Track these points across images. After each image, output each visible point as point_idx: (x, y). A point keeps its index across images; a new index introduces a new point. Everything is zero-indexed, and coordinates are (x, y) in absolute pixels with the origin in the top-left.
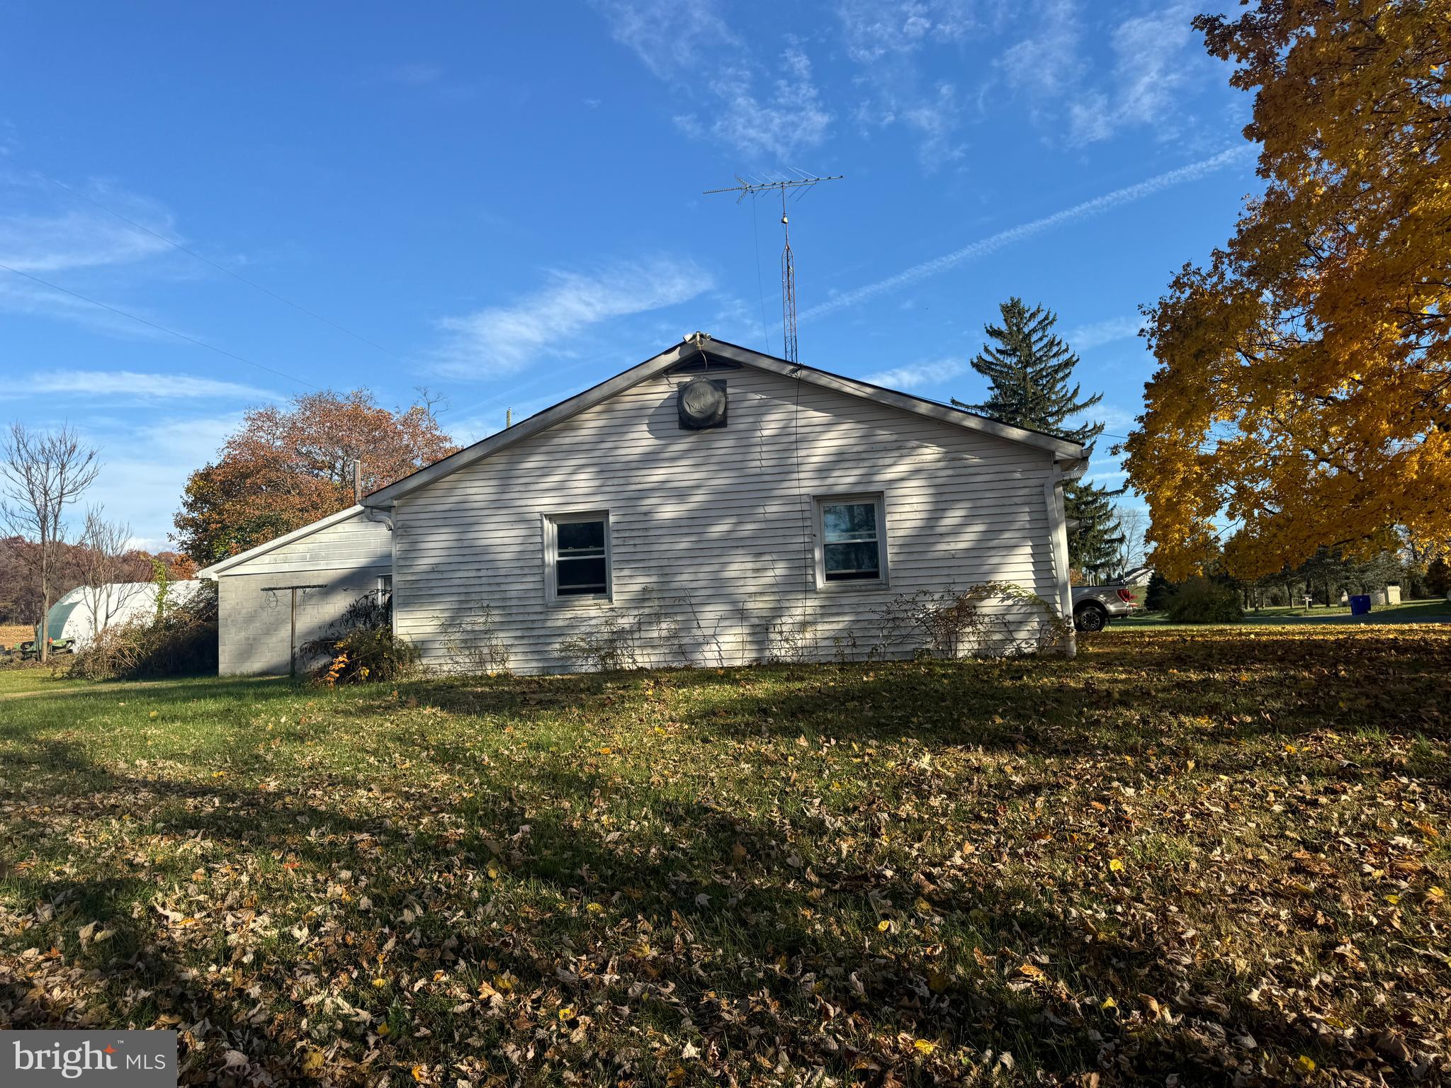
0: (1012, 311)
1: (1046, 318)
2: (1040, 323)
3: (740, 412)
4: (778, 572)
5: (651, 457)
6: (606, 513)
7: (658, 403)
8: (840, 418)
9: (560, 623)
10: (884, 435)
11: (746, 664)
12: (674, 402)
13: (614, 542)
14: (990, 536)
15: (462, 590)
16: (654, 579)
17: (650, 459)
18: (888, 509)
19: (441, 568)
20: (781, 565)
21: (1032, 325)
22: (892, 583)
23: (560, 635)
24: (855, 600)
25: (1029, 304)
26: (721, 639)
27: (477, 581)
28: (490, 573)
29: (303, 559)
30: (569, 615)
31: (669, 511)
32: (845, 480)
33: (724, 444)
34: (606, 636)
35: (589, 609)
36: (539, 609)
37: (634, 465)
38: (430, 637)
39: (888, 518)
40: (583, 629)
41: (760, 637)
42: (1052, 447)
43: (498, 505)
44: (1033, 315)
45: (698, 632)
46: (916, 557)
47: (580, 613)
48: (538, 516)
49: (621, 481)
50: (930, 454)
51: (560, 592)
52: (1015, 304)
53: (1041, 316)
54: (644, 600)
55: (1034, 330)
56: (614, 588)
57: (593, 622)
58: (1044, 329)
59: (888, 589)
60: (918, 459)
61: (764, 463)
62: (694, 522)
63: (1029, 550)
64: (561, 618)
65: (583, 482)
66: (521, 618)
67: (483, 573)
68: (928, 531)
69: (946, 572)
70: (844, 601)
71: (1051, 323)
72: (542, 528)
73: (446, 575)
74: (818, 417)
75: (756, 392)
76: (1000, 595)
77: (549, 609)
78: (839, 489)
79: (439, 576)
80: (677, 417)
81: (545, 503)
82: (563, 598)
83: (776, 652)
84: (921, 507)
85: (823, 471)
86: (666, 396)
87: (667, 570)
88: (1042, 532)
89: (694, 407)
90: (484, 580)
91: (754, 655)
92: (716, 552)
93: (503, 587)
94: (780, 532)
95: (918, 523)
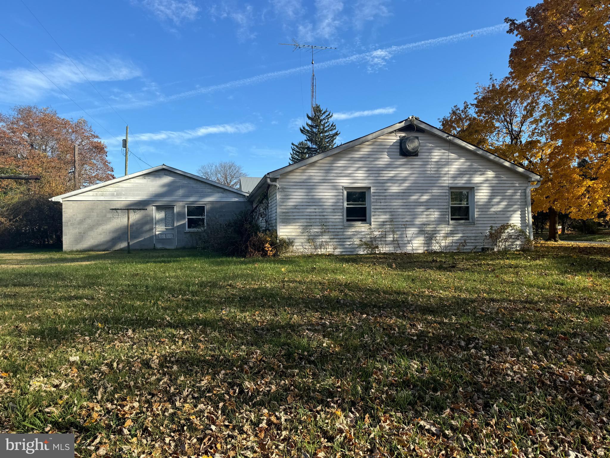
0: (317, 110)
1: (329, 115)
2: (327, 116)
3: (423, 151)
4: (436, 216)
5: (388, 166)
6: (369, 188)
7: (392, 144)
8: (460, 157)
9: (349, 233)
10: (475, 165)
11: (422, 252)
12: (399, 144)
13: (372, 200)
14: (508, 206)
15: (308, 217)
16: (388, 217)
17: (388, 167)
18: (476, 194)
19: (298, 207)
20: (436, 213)
21: (324, 117)
22: (476, 222)
23: (349, 238)
24: (463, 228)
25: (323, 108)
26: (413, 242)
27: (314, 214)
28: (320, 210)
29: (113, 195)
30: (353, 230)
31: (394, 189)
32: (462, 182)
33: (417, 162)
34: (369, 240)
35: (361, 228)
36: (341, 227)
37: (381, 169)
38: (294, 237)
39: (476, 197)
40: (359, 236)
41: (428, 242)
42: (531, 176)
43: (324, 181)
44: (324, 113)
45: (406, 239)
46: (484, 213)
47: (357, 229)
48: (341, 187)
49: (376, 175)
50: (490, 174)
51: (348, 220)
52: (318, 107)
53: (327, 113)
54: (383, 225)
55: (324, 119)
56: (372, 220)
57: (363, 233)
58: (328, 119)
59: (474, 224)
60: (486, 176)
61: (432, 172)
62: (404, 194)
63: (519, 213)
64: (350, 232)
65: (361, 174)
66: (333, 230)
67: (317, 211)
68: (489, 204)
69: (494, 219)
70: (459, 229)
71: (331, 117)
72: (343, 193)
73: (301, 211)
74: (453, 156)
75: (430, 143)
76: (510, 228)
77: (345, 228)
78: (459, 185)
79: (298, 211)
80: (399, 151)
81: (345, 182)
82: (349, 223)
83: (434, 248)
84: (486, 194)
85: (455, 177)
86: (395, 141)
87: (393, 213)
88: (524, 206)
89: (410, 146)
90: (317, 214)
91: (425, 248)
92: (412, 207)
93: (326, 217)
94: (437, 201)
95: (486, 200)
